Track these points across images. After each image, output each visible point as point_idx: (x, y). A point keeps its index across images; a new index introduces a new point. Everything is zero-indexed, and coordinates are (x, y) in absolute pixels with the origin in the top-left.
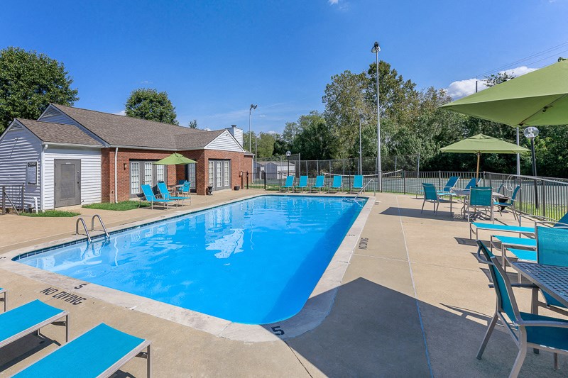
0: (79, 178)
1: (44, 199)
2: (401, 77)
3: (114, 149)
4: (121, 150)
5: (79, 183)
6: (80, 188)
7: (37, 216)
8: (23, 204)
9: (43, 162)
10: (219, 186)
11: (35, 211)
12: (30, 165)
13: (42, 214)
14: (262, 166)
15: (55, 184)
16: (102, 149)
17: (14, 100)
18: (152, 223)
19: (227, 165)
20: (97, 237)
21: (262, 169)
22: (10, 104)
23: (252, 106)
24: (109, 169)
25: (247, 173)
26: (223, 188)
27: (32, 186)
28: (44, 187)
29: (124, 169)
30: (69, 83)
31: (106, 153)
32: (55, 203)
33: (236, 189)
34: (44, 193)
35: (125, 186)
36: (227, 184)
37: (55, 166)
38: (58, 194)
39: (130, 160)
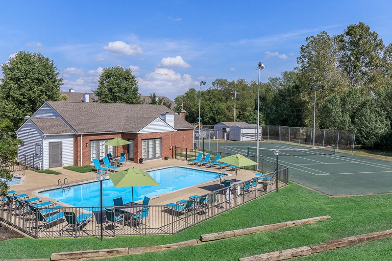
0: (62, 152)
1: (44, 164)
2: (381, 40)
3: (80, 136)
4: (84, 135)
5: (61, 155)
6: (62, 158)
7: (41, 172)
8: (34, 164)
9: (44, 144)
10: (151, 156)
11: (40, 169)
12: (37, 145)
13: (43, 172)
14: (228, 127)
15: (49, 156)
16: (74, 135)
17: (24, 92)
18: (91, 182)
19: (158, 142)
20: (65, 187)
21: (228, 130)
22: (21, 95)
23: (202, 82)
24: (77, 147)
25: (176, 148)
26: (155, 157)
27: (39, 156)
28: (44, 157)
29: (87, 146)
30: (57, 74)
31: (76, 137)
32: (49, 165)
33: (166, 158)
34: (44, 160)
35: (87, 156)
36: (158, 155)
37: (49, 146)
38: (51, 160)
39: (90, 140)
